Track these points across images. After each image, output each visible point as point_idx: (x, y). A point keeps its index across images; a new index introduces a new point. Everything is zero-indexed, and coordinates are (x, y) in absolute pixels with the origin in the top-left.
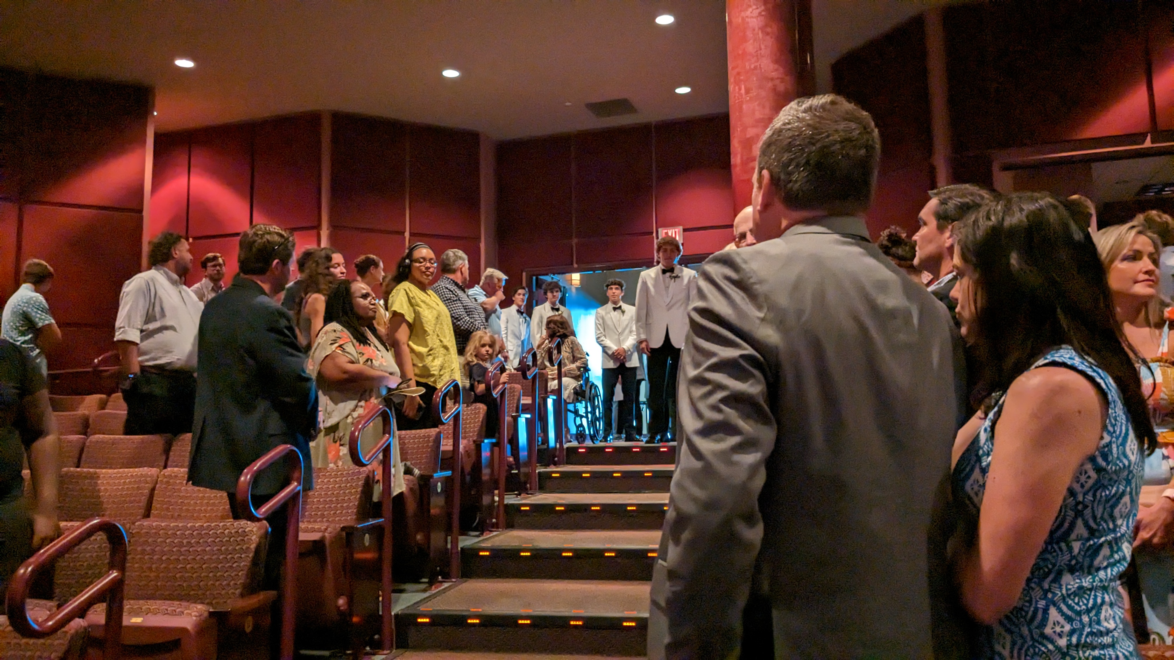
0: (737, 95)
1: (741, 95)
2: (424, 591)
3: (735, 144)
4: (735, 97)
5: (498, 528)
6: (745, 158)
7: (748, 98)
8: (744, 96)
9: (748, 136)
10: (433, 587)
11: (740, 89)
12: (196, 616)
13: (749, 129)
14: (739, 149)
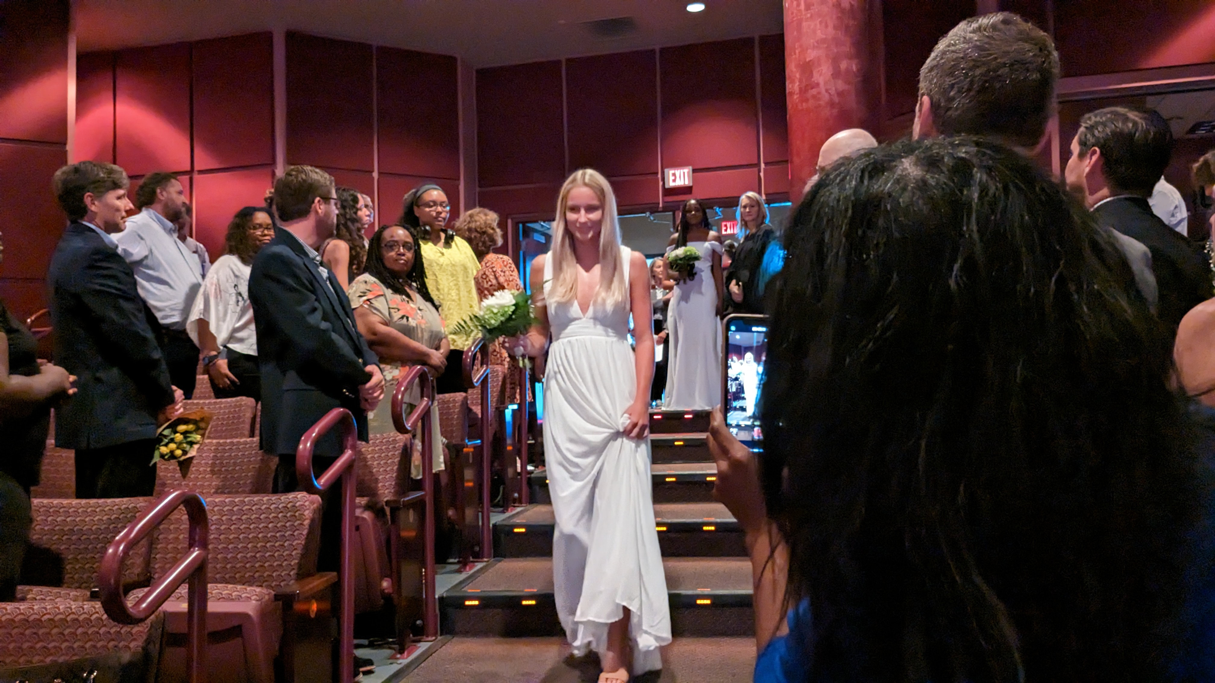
0: (795, 11)
1: (800, 11)
2: (459, 571)
3: (792, 68)
4: (792, 13)
5: (520, 502)
6: (804, 85)
7: (809, 15)
8: (804, 13)
9: (808, 60)
10: (468, 568)
11: (798, 5)
12: (255, 600)
13: (809, 51)
14: (798, 76)
